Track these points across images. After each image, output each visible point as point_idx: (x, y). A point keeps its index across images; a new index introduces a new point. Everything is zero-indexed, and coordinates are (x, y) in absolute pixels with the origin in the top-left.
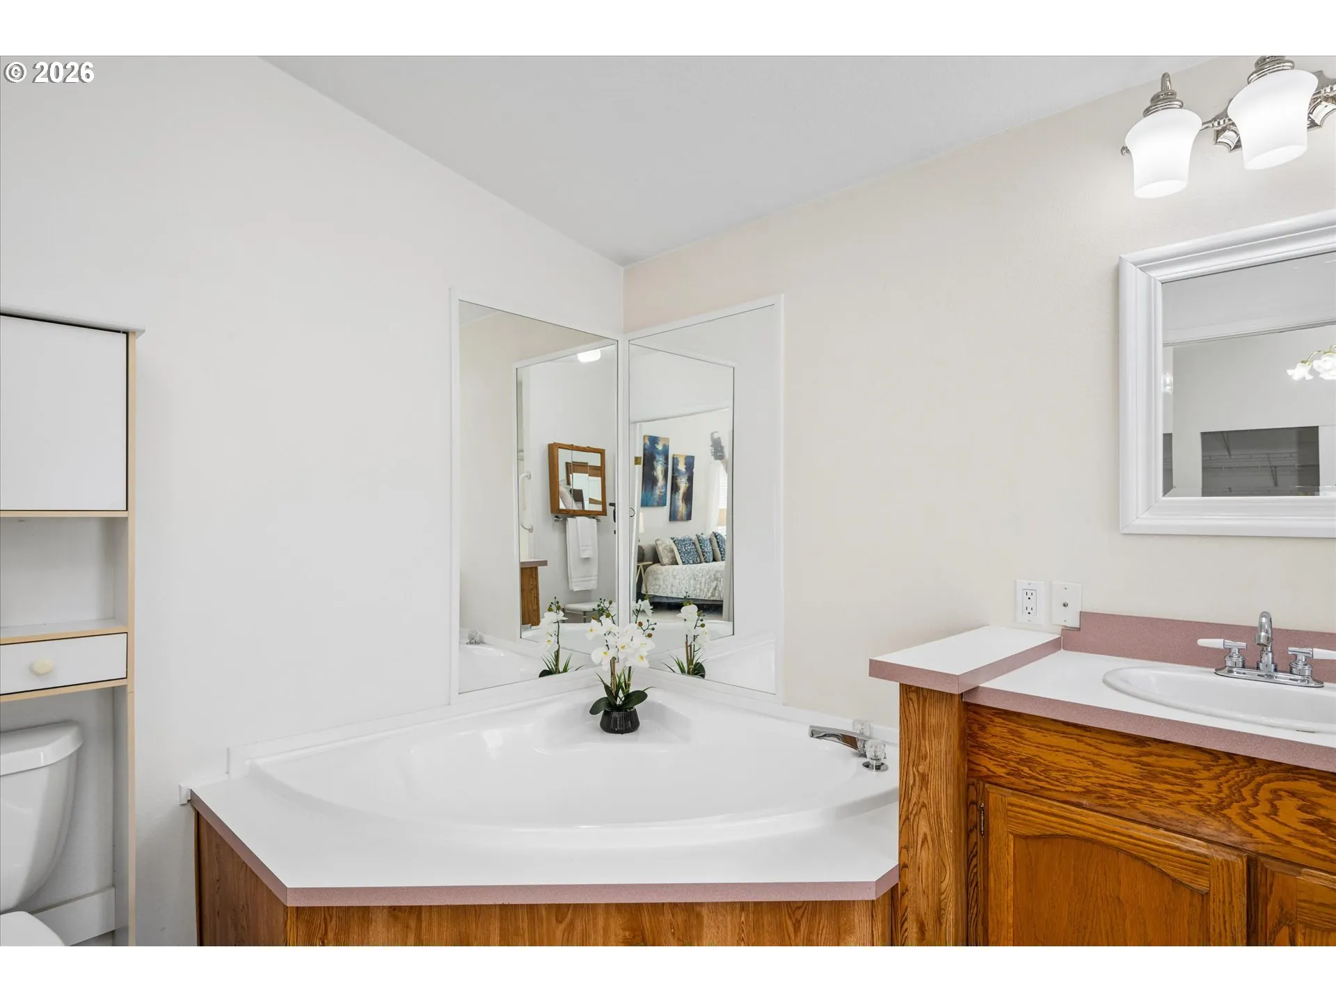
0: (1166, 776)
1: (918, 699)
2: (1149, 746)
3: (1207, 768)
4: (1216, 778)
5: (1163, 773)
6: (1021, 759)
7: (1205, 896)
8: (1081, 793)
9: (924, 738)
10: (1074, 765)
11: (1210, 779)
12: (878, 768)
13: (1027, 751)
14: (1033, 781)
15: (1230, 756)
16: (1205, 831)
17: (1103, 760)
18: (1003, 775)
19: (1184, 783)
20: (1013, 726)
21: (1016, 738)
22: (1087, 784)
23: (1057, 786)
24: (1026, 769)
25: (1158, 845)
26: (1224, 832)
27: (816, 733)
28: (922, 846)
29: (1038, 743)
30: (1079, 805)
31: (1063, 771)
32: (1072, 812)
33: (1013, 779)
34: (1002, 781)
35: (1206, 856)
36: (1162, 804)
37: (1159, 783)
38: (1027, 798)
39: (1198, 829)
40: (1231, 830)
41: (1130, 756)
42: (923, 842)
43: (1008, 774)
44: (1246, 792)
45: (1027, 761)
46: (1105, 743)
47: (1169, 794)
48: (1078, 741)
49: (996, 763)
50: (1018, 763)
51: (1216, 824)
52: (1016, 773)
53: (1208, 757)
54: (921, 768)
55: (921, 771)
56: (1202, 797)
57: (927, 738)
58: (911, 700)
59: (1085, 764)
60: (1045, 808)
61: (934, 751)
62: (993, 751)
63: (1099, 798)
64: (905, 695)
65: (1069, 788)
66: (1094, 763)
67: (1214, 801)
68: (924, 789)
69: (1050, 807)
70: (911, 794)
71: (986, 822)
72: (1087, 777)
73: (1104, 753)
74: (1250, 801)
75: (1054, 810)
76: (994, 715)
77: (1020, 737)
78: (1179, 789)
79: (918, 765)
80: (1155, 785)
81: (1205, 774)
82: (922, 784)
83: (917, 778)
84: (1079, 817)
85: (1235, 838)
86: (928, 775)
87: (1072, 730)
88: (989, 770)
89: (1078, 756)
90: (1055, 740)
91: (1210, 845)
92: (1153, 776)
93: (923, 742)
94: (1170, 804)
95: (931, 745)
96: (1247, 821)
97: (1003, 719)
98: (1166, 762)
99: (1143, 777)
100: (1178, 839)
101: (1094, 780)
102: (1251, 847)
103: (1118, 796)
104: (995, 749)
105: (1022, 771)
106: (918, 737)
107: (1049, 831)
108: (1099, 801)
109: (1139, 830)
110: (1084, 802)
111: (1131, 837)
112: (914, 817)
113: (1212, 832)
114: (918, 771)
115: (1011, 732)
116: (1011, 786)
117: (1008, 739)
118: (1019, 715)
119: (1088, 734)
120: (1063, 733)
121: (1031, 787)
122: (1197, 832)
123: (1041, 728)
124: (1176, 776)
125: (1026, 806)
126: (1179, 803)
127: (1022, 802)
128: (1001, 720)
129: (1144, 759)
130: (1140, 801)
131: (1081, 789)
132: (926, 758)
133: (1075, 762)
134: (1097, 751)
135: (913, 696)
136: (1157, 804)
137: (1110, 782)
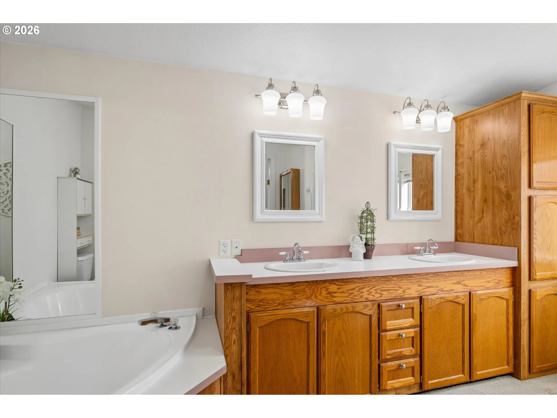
0: (299, 292)
1: (232, 288)
2: (295, 284)
3: (308, 287)
4: (309, 289)
5: (298, 292)
6: (260, 301)
7: (308, 323)
8: (278, 305)
9: (234, 303)
10: (275, 297)
11: (308, 290)
12: (176, 328)
13: (262, 297)
14: (263, 307)
15: (312, 281)
16: (307, 304)
17: (283, 292)
18: (254, 308)
19: (303, 293)
20: (257, 289)
21: (258, 294)
22: (279, 302)
23: (271, 305)
24: (261, 303)
25: (298, 313)
26: (311, 303)
27: (144, 323)
28: (233, 345)
29: (265, 293)
30: (277, 309)
31: (273, 300)
32: (276, 312)
33: (257, 308)
34: (254, 310)
35: (309, 311)
36: (298, 301)
37: (297, 295)
38: (263, 313)
39: (306, 305)
40: (312, 302)
41: (290, 289)
42: (234, 343)
43: (256, 307)
44: (315, 290)
45: (261, 301)
46: (284, 287)
47: (299, 297)
48: (277, 289)
49: (252, 304)
50: (259, 302)
51: (310, 301)
52: (259, 306)
53: (307, 283)
54: (233, 315)
55: (233, 316)
56: (307, 295)
57: (235, 302)
58: (229, 289)
59: (279, 296)
60: (269, 314)
61: (238, 306)
62: (251, 301)
63: (282, 305)
64: (226, 287)
65: (274, 305)
66: (281, 294)
67: (309, 295)
68: (234, 323)
69: (270, 313)
70: (229, 326)
71: (250, 327)
72: (279, 299)
73: (284, 290)
74: (316, 292)
75: (272, 314)
76: (251, 287)
77: (259, 293)
78: (301, 295)
79: (232, 313)
80: (296, 296)
81: (308, 288)
82: (233, 320)
83: (231, 319)
84: (278, 313)
85: (314, 304)
86: (236, 316)
87: (275, 286)
88: (249, 308)
89: (277, 294)
90: (270, 290)
91: (309, 308)
92: (296, 293)
93: (233, 304)
94: (300, 300)
95: (236, 304)
96: (316, 298)
97: (254, 288)
98: (299, 288)
99: (293, 294)
100: (302, 309)
101: (281, 300)
102: (316, 305)
103: (287, 302)
104: (251, 300)
105: (260, 304)
106: (232, 302)
107: (270, 321)
108: (282, 306)
109: (294, 311)
110: (278, 308)
111: (292, 313)
112: (230, 335)
113: (309, 304)
114: (231, 316)
115: (257, 292)
116: (257, 311)
117: (256, 295)
118: (259, 285)
119: (279, 286)
120: (273, 287)
121: (263, 309)
122: (306, 306)
123: (266, 288)
124: (301, 291)
125: (263, 315)
126: (302, 299)
127: (262, 315)
128: (253, 289)
129: (294, 289)
130: (293, 302)
131: (278, 304)
132: (235, 310)
133: (276, 296)
134: (282, 290)
135: (230, 287)
136: (296, 301)
137: (285, 299)
